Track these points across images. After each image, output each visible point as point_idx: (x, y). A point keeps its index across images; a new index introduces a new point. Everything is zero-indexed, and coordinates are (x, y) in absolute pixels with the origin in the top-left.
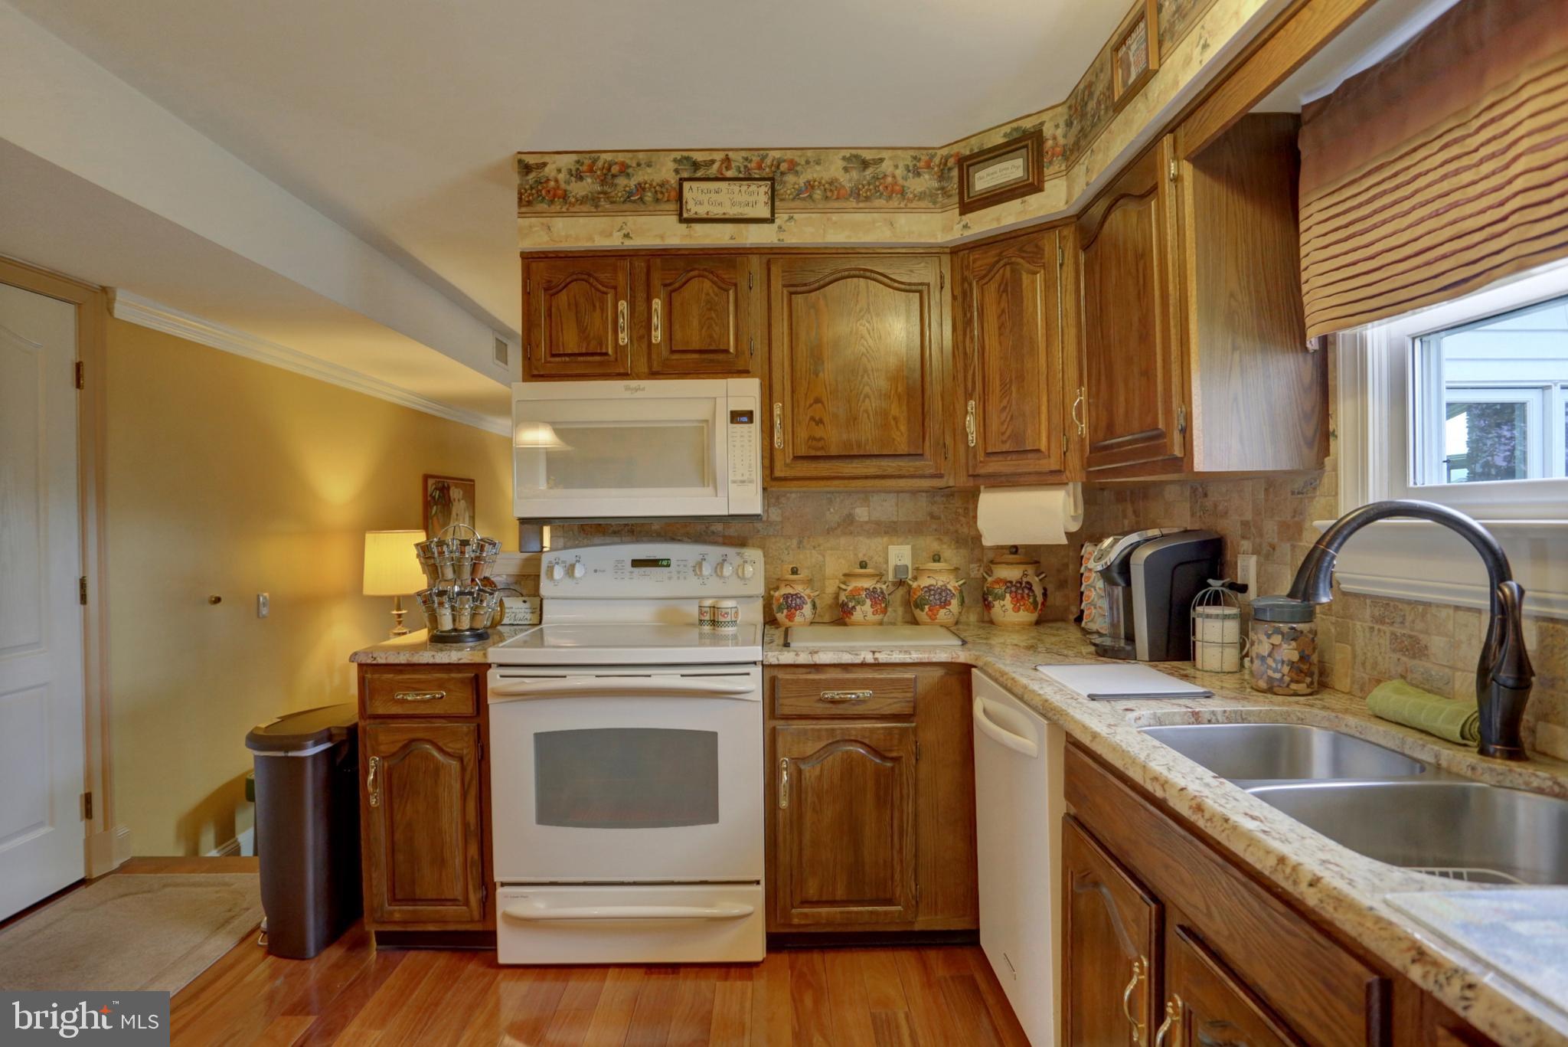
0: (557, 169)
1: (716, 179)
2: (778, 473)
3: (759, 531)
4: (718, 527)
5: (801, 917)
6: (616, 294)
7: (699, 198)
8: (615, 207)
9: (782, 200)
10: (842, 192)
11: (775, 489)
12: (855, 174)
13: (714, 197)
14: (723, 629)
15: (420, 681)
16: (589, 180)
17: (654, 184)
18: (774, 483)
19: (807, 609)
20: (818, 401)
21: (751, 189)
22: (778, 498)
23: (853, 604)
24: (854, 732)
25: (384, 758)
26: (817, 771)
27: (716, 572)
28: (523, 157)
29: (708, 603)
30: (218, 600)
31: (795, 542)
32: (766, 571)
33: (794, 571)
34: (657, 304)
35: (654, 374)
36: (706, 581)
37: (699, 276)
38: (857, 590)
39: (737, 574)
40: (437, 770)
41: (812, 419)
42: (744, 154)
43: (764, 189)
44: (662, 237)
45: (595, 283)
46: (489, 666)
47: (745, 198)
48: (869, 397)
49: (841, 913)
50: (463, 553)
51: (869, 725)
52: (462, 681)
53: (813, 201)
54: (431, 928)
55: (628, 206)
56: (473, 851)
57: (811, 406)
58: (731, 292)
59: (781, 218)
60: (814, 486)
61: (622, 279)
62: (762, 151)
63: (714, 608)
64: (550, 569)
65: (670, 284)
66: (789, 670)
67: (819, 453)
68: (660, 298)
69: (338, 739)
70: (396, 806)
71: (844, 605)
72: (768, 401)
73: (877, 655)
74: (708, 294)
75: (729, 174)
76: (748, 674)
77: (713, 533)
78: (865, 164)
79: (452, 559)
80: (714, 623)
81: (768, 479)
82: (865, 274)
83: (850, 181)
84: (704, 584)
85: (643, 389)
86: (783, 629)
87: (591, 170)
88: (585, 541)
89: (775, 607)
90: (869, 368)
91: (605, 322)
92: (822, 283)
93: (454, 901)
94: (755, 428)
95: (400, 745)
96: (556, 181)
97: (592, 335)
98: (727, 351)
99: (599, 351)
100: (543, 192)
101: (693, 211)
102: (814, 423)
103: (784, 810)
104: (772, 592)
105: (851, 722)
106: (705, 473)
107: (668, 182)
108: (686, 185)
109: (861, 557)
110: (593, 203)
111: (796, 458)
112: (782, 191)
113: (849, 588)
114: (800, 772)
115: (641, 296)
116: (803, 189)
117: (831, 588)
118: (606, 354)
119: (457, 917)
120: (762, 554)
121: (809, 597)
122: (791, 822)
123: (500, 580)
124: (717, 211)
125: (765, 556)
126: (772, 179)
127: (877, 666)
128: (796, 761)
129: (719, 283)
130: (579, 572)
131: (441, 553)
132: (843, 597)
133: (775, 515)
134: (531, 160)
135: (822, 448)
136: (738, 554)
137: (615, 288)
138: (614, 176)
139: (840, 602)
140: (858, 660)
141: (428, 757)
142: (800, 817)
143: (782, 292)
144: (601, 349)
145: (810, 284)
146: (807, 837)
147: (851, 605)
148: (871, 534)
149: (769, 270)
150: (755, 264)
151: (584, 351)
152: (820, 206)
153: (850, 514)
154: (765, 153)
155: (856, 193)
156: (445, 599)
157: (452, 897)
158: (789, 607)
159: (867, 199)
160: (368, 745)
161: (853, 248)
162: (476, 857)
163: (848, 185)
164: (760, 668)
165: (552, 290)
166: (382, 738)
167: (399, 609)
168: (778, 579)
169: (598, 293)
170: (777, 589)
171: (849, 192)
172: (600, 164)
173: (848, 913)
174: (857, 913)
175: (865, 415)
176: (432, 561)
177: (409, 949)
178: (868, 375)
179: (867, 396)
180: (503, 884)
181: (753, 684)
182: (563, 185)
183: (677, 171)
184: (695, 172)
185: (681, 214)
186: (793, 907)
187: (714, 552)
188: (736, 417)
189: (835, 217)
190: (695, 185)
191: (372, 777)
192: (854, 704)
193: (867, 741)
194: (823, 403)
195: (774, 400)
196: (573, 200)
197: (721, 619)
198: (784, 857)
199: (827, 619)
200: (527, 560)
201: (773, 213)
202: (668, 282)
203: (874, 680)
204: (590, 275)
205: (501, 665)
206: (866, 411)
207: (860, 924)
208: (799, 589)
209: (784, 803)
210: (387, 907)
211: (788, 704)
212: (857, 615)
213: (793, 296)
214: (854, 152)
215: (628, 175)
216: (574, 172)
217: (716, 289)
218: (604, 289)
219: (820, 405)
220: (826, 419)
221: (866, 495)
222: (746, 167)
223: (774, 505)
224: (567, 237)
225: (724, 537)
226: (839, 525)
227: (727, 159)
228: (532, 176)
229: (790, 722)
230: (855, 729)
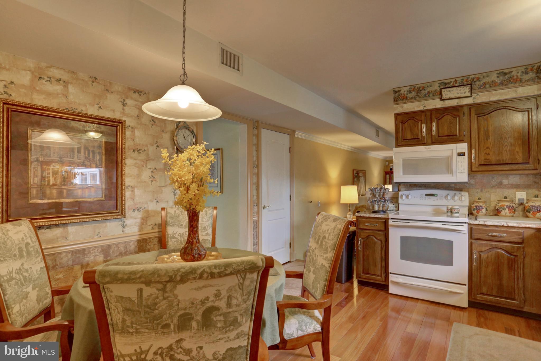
0: (404, 91)
1: (452, 87)
2: (473, 170)
3: (466, 187)
4: (453, 185)
5: (480, 297)
6: (422, 122)
7: (446, 93)
8: (421, 99)
9: (474, 90)
10: (496, 84)
11: (473, 174)
12: (501, 78)
13: (451, 92)
14: (455, 214)
15: (371, 221)
16: (413, 93)
17: (433, 91)
18: (472, 173)
19: (484, 211)
20: (488, 148)
21: (464, 88)
22: (474, 177)
23: (501, 210)
24: (499, 246)
25: (362, 239)
26: (486, 255)
27: (452, 198)
28: (395, 89)
29: (450, 207)
30: (311, 202)
31: (480, 190)
32: (469, 199)
33: (479, 199)
34: (434, 124)
35: (433, 143)
36: (449, 201)
37: (447, 115)
38: (503, 205)
39: (459, 199)
40: (375, 243)
41: (486, 153)
42: (461, 78)
43: (468, 88)
44: (435, 106)
45: (415, 120)
46: (389, 218)
47: (462, 91)
48: (507, 146)
49: (495, 299)
50: (381, 191)
51: (505, 244)
52: (382, 222)
53: (486, 88)
54: (372, 281)
55: (425, 98)
56: (383, 264)
57: (485, 149)
58: (457, 118)
59: (474, 95)
60: (486, 173)
61: (423, 118)
62: (468, 76)
63: (452, 209)
64: (402, 196)
65: (438, 118)
66: (477, 226)
67: (488, 163)
68: (435, 122)
69: (350, 234)
70: (365, 250)
71: (498, 210)
72: (470, 149)
73: (508, 224)
74: (450, 120)
75: (456, 85)
76: (463, 226)
77: (451, 187)
78: (505, 74)
79: (378, 193)
80: (452, 212)
81: (470, 171)
82: (505, 108)
83: (500, 80)
84: (448, 202)
85: (430, 148)
86: (475, 216)
87: (414, 90)
88: (411, 189)
89: (472, 209)
90: (507, 137)
91: (418, 130)
92: (489, 112)
93: (378, 275)
94: (466, 158)
95: (366, 236)
96: (404, 94)
97: (415, 134)
98: (456, 135)
99: (417, 138)
100: (401, 98)
101: (445, 97)
102: (486, 155)
103: (475, 266)
104: (471, 205)
105: (499, 243)
106: (449, 170)
107: (437, 90)
108: (443, 90)
109: (505, 195)
110: (414, 99)
111: (480, 165)
112: (474, 87)
113: (500, 205)
114: (480, 255)
115: (429, 122)
116: (482, 85)
117: (493, 205)
118: (419, 138)
119: (379, 279)
120: (468, 194)
121: (485, 207)
122: (477, 269)
123: (387, 198)
124: (453, 96)
125: (469, 194)
126: (471, 84)
127: (508, 227)
128: (479, 252)
129: (454, 116)
130: (410, 197)
131: (375, 191)
132: (497, 207)
133: (472, 182)
134: (397, 90)
135: (489, 162)
136: (460, 193)
137: (421, 120)
138: (420, 91)
139: (496, 209)
140: (501, 225)
141: (373, 239)
142: (480, 268)
143: (475, 117)
144: (417, 137)
145: (484, 113)
146: (482, 275)
147: (500, 210)
148: (508, 188)
149: (470, 110)
150: (466, 110)
151: (412, 138)
152: (488, 90)
153: (501, 182)
154: (468, 77)
155: (502, 84)
156: (376, 202)
157: (377, 274)
158: (477, 209)
159: (506, 85)
160: (359, 236)
161: (501, 100)
162: (384, 265)
163: (499, 82)
164: (467, 225)
165: (403, 123)
166: (362, 234)
167: (349, 207)
168: (473, 201)
169: (416, 122)
170: (473, 204)
171: (499, 84)
172: (416, 88)
173: (498, 300)
174: (501, 300)
175: (506, 152)
176: (373, 193)
177: (366, 286)
178: (507, 139)
179: (506, 145)
180: (391, 273)
181: (465, 228)
182: (406, 95)
183: (439, 86)
184: (445, 85)
185: (441, 98)
186: (477, 294)
187: (452, 193)
188: (459, 154)
189: (493, 92)
190: (445, 90)
191: (359, 243)
192: (499, 237)
193: (504, 249)
194: (489, 148)
195: (472, 148)
196: (409, 99)
197: (454, 211)
198: (474, 279)
199: (491, 214)
200: (394, 193)
201: (471, 94)
202: (437, 117)
203: (507, 231)
204: (413, 118)
205: (392, 219)
206: (506, 150)
207: (502, 304)
208: (481, 204)
209: (474, 264)
210: (362, 274)
211: (476, 235)
212: (503, 213)
213: (479, 117)
214: (501, 71)
215: (425, 90)
216: (409, 91)
217: (452, 118)
218: (418, 121)
219: (488, 149)
220: (491, 153)
221: (507, 176)
222: (462, 82)
223: (472, 179)
224: (407, 109)
225: (455, 188)
226: (496, 185)
227: (456, 81)
228: (397, 94)
229: (477, 241)
230: (500, 245)
